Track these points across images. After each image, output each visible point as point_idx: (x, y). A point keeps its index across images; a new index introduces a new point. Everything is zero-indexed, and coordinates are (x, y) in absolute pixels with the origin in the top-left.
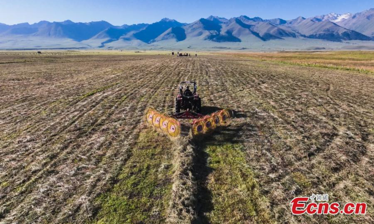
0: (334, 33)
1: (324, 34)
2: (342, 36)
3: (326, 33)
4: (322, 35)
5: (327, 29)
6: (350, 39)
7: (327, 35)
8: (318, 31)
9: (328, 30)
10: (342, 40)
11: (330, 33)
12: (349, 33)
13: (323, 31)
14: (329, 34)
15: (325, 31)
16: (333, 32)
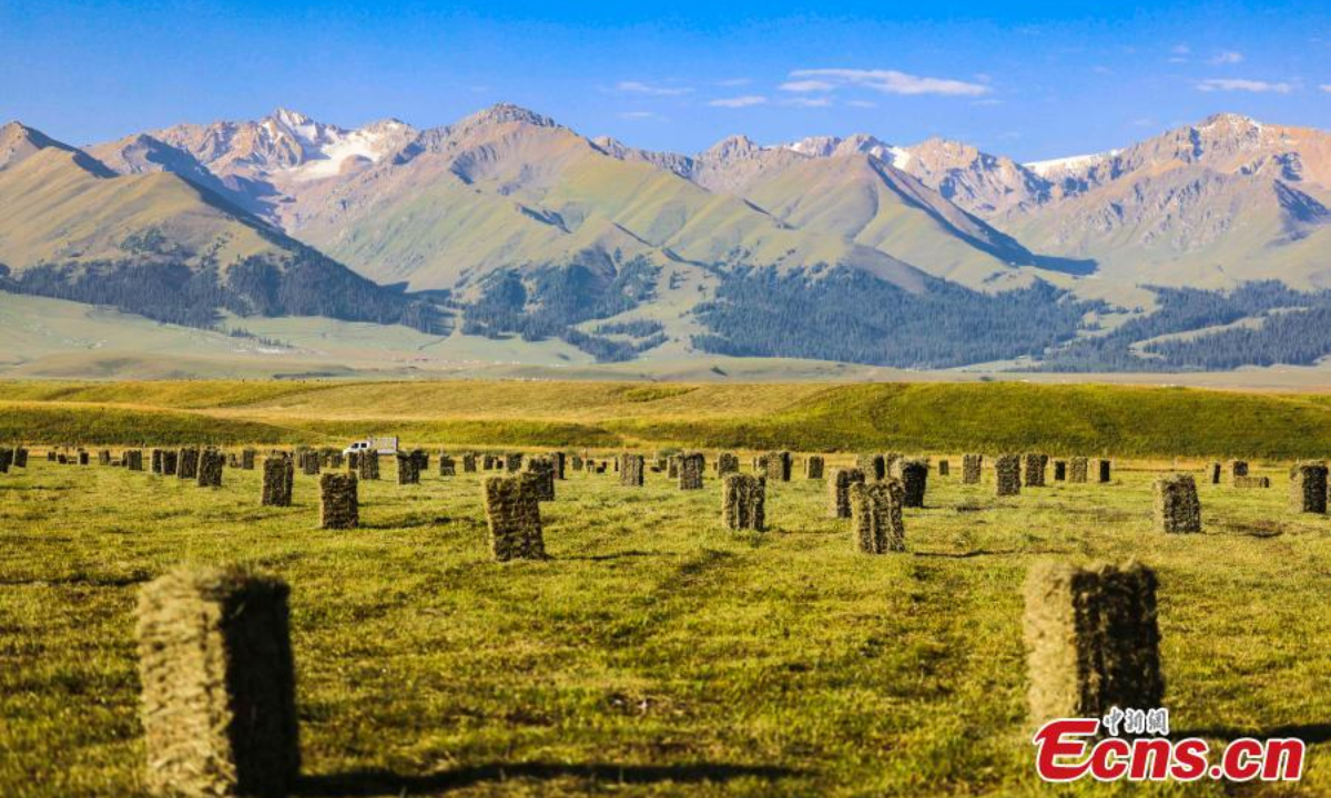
0: (191, 263)
1: (124, 265)
2: (231, 288)
3: (137, 258)
4: (105, 271)
5: (153, 230)
6: (275, 309)
7: (136, 273)
8: (91, 239)
9: (154, 241)
10: (223, 311)
11: (159, 260)
12: (281, 267)
13: (123, 247)
14: (154, 267)
15: (133, 242)
16: (188, 254)
